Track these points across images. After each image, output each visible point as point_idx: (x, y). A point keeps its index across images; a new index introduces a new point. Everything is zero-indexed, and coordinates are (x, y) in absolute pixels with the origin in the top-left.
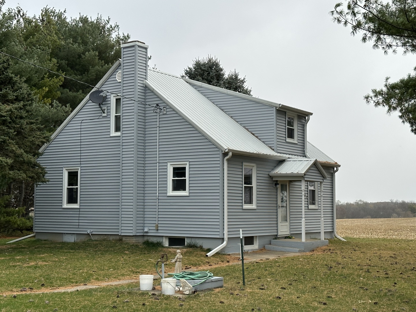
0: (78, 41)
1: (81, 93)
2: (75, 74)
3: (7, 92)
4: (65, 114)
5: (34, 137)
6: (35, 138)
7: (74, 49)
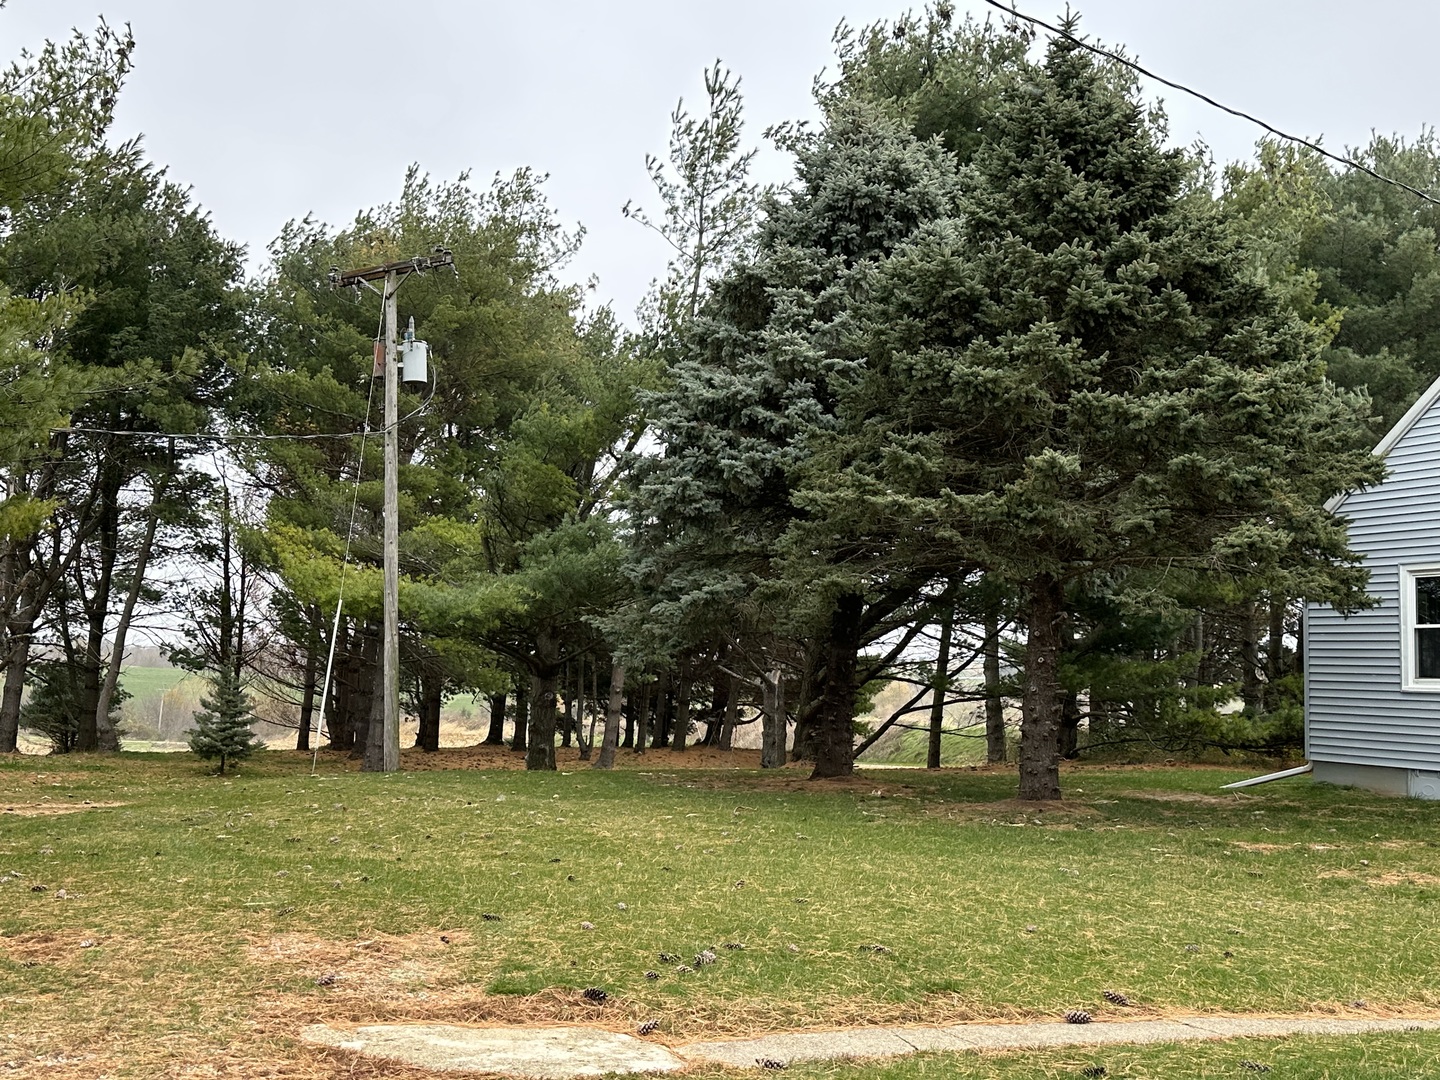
0: (1374, 208)
1: (1386, 354)
2: (1366, 303)
3: (1252, 332)
4: (1353, 417)
5: (1331, 469)
6: (1335, 471)
7: (1363, 232)
